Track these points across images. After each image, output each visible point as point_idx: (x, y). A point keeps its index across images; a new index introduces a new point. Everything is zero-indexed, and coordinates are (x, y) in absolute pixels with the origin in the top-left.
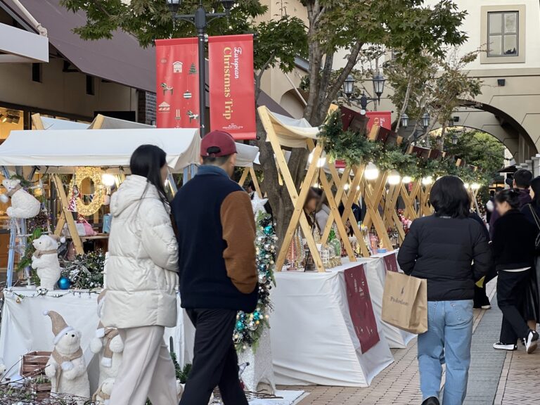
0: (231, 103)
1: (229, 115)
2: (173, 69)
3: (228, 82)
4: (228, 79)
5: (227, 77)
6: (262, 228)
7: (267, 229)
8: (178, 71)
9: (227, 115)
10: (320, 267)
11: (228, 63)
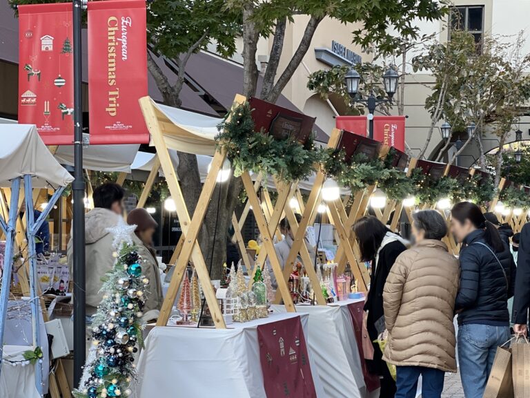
0: (117, 93)
1: (114, 109)
2: (41, 45)
3: (114, 65)
4: (113, 60)
5: (112, 57)
6: (126, 266)
7: (133, 268)
8: (47, 48)
9: (112, 110)
10: (218, 321)
11: (113, 38)
